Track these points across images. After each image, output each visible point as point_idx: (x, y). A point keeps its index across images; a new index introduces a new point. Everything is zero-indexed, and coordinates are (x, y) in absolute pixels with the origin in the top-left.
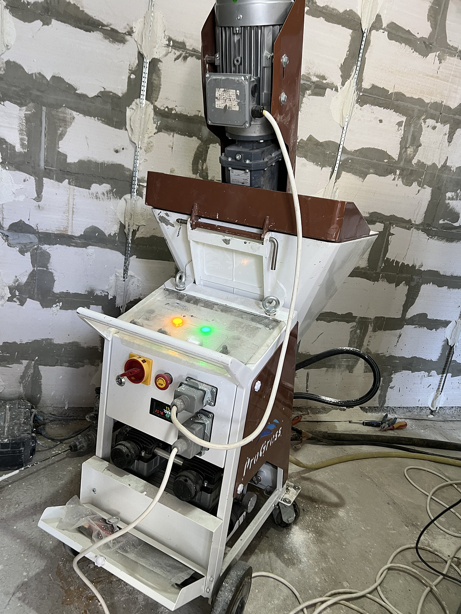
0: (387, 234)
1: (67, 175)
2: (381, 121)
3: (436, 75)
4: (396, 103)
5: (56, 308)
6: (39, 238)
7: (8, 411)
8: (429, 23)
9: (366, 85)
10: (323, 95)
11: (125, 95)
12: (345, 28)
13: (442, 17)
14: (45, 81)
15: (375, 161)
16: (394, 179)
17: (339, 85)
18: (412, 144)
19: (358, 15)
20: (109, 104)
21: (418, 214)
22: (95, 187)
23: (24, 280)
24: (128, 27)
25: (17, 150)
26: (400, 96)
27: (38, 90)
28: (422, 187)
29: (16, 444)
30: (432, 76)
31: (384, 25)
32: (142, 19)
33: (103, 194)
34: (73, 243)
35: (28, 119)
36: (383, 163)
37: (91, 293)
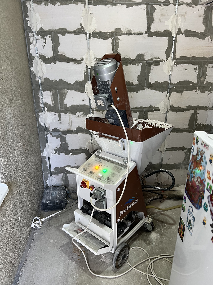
0: (196, 114)
1: (68, 111)
2: (186, 70)
3: (210, 46)
4: (192, 61)
5: (70, 155)
6: (62, 133)
7: (58, 190)
8: (204, 25)
9: (177, 57)
10: (159, 65)
11: (83, 81)
12: (165, 37)
13: (210, 21)
14: (57, 82)
15: (186, 86)
16: (196, 91)
17: (165, 59)
18: (203, 76)
19: (170, 31)
20: (79, 85)
21: (210, 104)
22: (78, 113)
23: (59, 147)
24: (81, 58)
25: (51, 106)
26: (194, 58)
27: (55, 85)
28: (211, 92)
29: (60, 202)
30: (208, 47)
31: (183, 32)
32: (86, 54)
33: (81, 115)
34: (73, 133)
35: (53, 95)
36: (190, 86)
37: (81, 149)
